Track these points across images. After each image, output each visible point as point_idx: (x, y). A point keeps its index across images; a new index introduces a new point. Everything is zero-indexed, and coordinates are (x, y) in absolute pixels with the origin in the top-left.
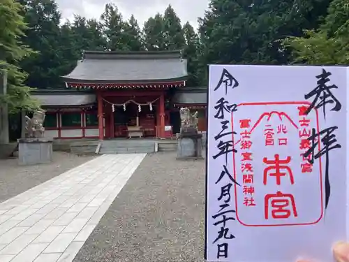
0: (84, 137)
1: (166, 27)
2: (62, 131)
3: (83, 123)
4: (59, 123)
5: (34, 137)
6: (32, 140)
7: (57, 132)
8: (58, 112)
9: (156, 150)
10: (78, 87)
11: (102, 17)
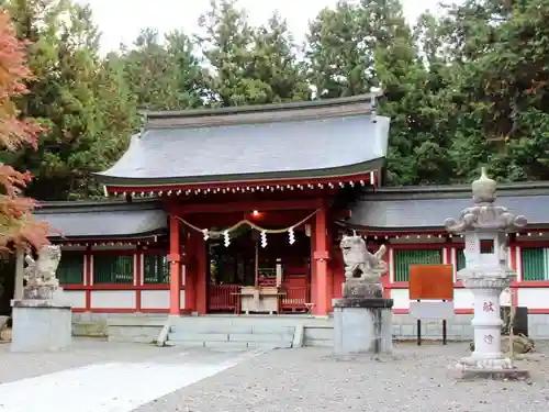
0: (139, 308)
1: (365, 24)
2: (93, 294)
3: (138, 276)
4: (88, 276)
5: (39, 297)
6: (37, 302)
7: (83, 295)
8: (89, 252)
9: (298, 340)
10: (129, 195)
11: (201, 20)
